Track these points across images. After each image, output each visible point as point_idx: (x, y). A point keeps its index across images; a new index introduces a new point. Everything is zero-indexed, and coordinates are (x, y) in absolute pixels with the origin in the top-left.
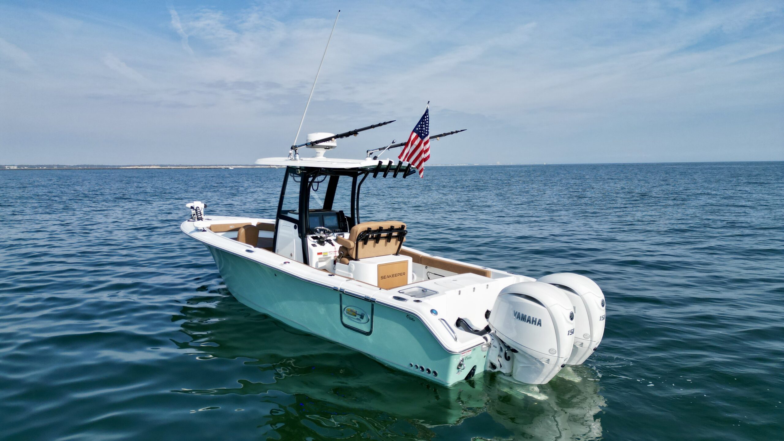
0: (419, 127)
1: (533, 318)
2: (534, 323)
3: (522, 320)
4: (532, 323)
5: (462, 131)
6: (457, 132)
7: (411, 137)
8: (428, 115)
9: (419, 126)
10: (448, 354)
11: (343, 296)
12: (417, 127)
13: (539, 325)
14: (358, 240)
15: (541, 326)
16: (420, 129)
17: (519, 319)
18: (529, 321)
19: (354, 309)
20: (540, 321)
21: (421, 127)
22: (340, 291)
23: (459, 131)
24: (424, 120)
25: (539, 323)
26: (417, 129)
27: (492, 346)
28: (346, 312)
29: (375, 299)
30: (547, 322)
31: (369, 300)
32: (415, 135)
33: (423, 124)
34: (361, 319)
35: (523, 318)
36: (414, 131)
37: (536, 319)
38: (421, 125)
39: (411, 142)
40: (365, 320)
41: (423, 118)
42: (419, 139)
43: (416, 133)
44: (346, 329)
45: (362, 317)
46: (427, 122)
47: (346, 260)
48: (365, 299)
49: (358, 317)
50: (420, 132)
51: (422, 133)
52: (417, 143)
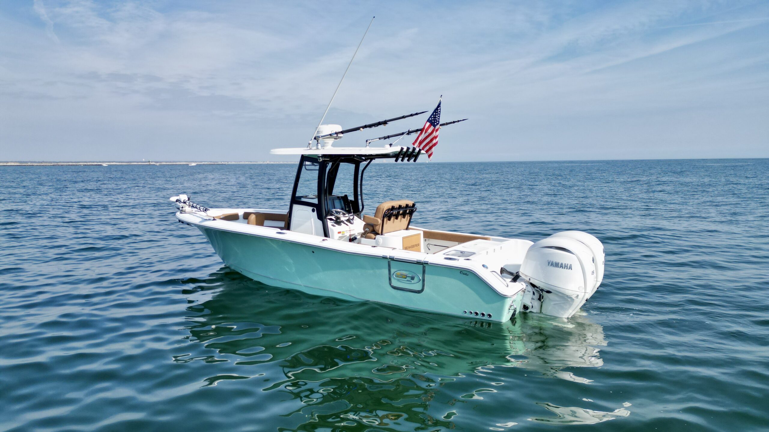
0: (433, 118)
1: (565, 264)
2: (566, 268)
3: (555, 267)
4: (565, 268)
5: (463, 120)
6: (458, 121)
7: (425, 126)
8: (440, 107)
9: (433, 116)
10: (502, 297)
11: (392, 263)
12: (431, 117)
13: (570, 269)
14: (384, 218)
15: (571, 269)
16: (433, 119)
17: (553, 266)
18: (561, 266)
19: (404, 273)
20: (571, 265)
21: (434, 117)
22: (390, 258)
23: (461, 121)
24: (437, 111)
25: (570, 268)
26: (431, 119)
27: (526, 291)
28: (395, 276)
29: (428, 262)
30: (576, 266)
31: (421, 263)
32: (428, 124)
33: (436, 115)
34: (411, 280)
35: (557, 265)
36: (428, 121)
37: (568, 264)
38: (434, 116)
39: (425, 131)
40: (416, 280)
41: (437, 109)
42: (432, 128)
43: (429, 122)
44: (396, 291)
45: (413, 278)
46: (439, 113)
47: (373, 236)
48: (417, 262)
49: (408, 279)
50: (433, 121)
51: (435, 122)
52: (430, 131)
